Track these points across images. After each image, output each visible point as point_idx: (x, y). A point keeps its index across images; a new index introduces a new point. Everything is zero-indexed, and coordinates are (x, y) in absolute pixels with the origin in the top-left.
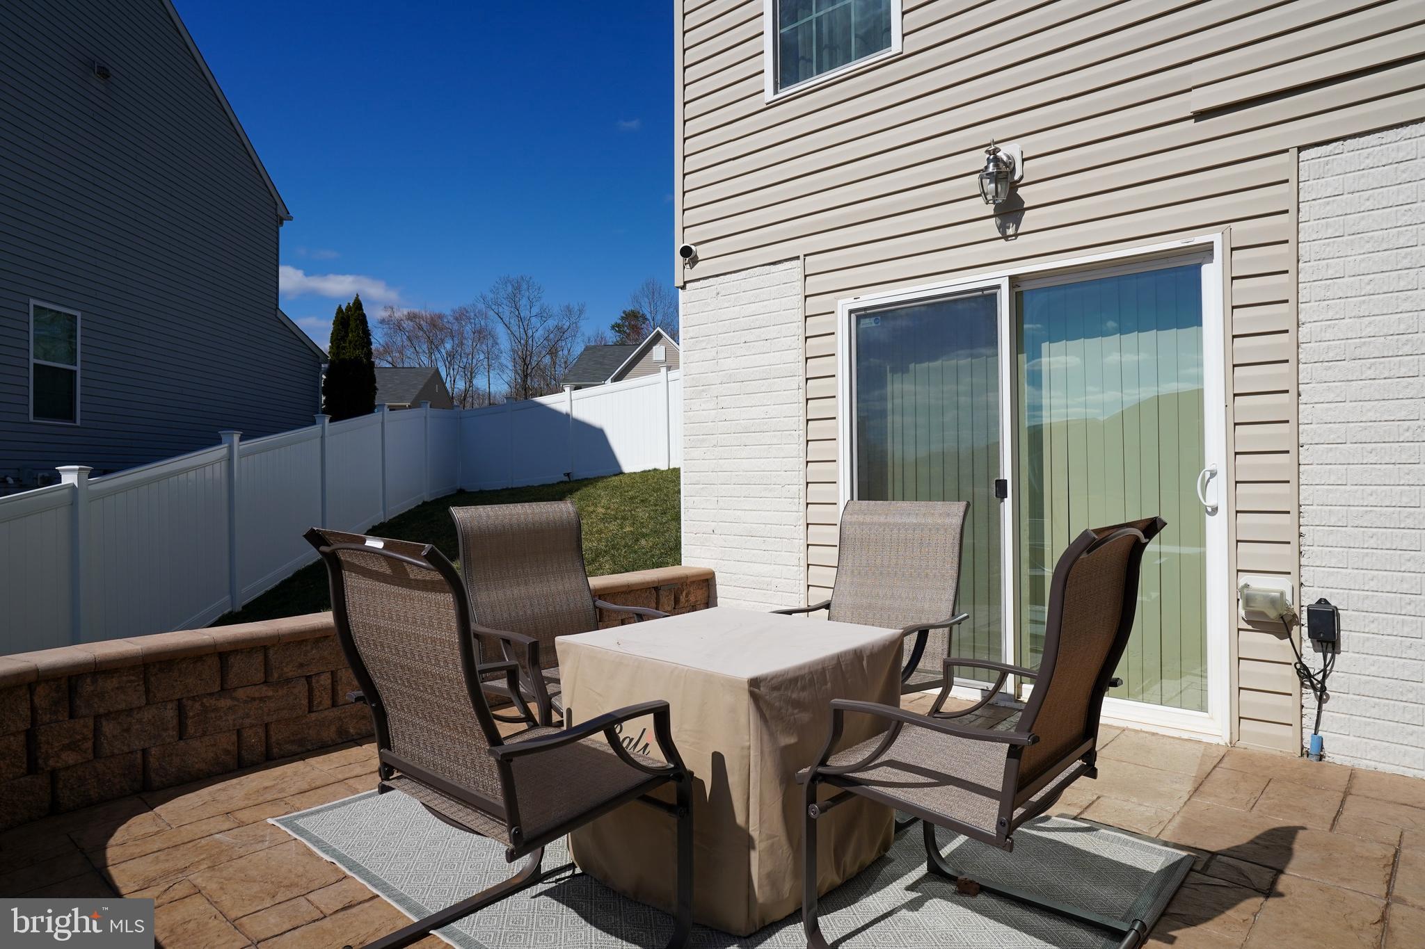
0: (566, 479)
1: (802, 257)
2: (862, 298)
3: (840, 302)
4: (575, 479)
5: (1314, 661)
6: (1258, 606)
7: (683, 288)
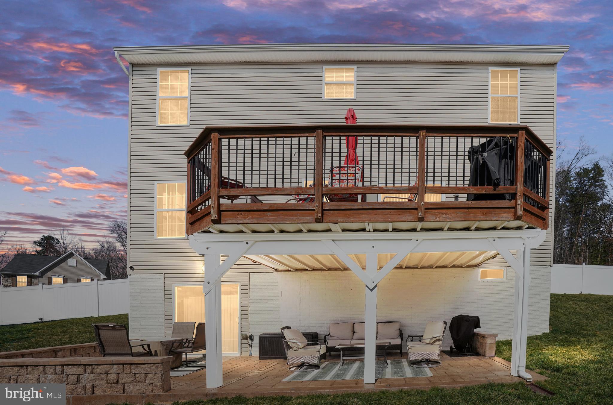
0: (40, 321)
1: (164, 274)
2: (178, 284)
3: (173, 284)
4: (45, 321)
5: (250, 342)
6: (243, 336)
7: (130, 275)
